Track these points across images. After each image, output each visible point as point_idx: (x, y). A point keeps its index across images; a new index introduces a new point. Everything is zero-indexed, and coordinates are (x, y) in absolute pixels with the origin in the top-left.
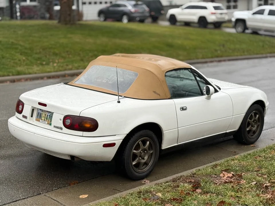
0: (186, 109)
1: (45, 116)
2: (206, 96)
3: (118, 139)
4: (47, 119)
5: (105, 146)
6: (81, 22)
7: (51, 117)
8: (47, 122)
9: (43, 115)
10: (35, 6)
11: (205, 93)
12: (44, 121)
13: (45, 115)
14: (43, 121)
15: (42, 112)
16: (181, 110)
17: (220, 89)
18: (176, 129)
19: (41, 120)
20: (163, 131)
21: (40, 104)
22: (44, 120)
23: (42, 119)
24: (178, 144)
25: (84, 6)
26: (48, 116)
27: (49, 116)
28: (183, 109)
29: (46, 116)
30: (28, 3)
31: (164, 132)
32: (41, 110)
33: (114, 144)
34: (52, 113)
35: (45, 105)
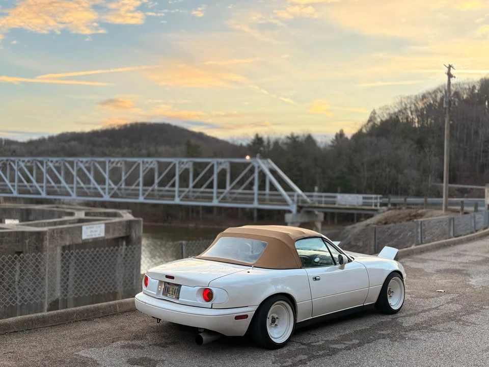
0: (319, 279)
2: (340, 265)
3: (250, 311)
4: (175, 293)
5: (237, 318)
7: (179, 291)
8: (174, 297)
9: (171, 289)
11: (338, 263)
13: (173, 288)
15: (170, 286)
16: (314, 280)
17: (354, 259)
18: (310, 300)
19: (168, 295)
20: (296, 303)
21: (167, 277)
22: (172, 294)
23: (169, 293)
24: (313, 317)
26: (176, 290)
28: (316, 279)
29: (174, 290)
32: (168, 283)
33: (246, 316)
34: (180, 286)
35: (172, 278)
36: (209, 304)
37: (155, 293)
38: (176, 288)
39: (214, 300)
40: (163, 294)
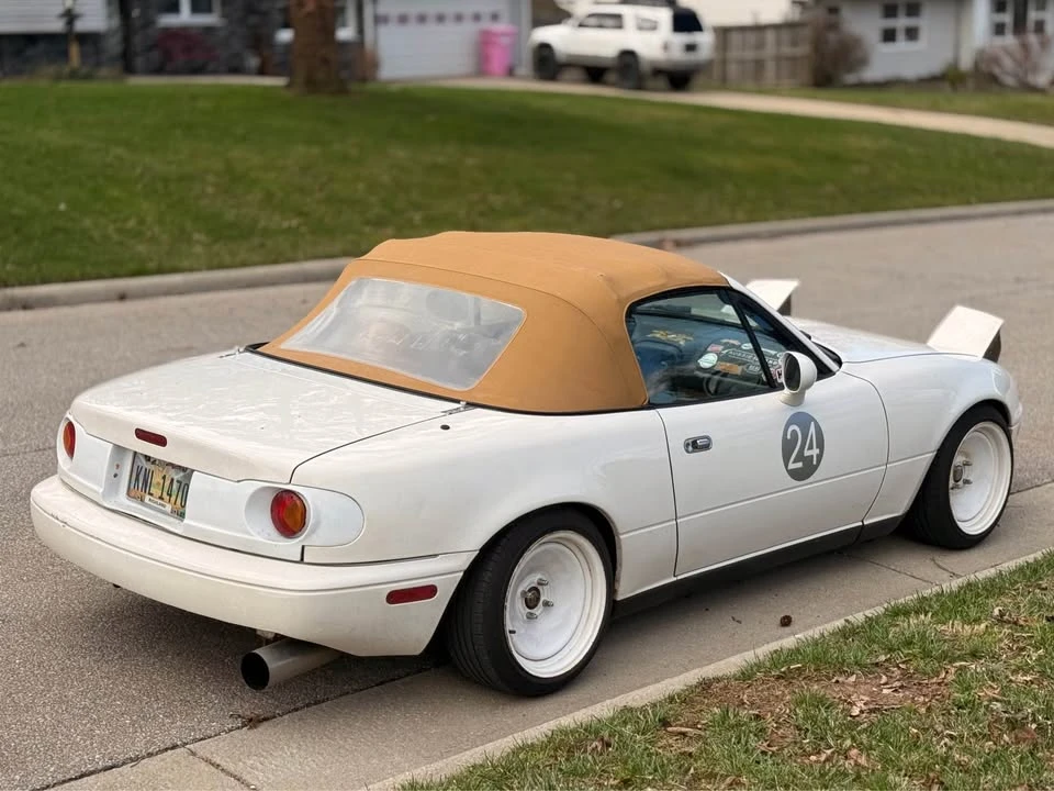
0: (707, 447)
1: (162, 481)
2: (787, 391)
3: (447, 570)
4: (170, 495)
5: (396, 597)
6: (370, 86)
7: (184, 487)
8: (168, 508)
9: (157, 479)
10: (209, 30)
11: (782, 380)
12: (160, 501)
13: (164, 478)
14: (156, 503)
15: (152, 467)
16: (690, 448)
17: (839, 362)
18: (671, 523)
19: (147, 497)
20: (618, 534)
21: (142, 435)
22: (161, 498)
23: (151, 494)
24: (679, 578)
25: (383, 30)
26: (175, 483)
27: (178, 481)
28: (696, 445)
29: (167, 483)
30: (185, 17)
31: (621, 537)
32: (148, 458)
33: (428, 592)
34: (187, 473)
35: (160, 440)
36: (290, 547)
37: (101, 490)
38: (176, 478)
39: (313, 531)
40: (128, 494)
